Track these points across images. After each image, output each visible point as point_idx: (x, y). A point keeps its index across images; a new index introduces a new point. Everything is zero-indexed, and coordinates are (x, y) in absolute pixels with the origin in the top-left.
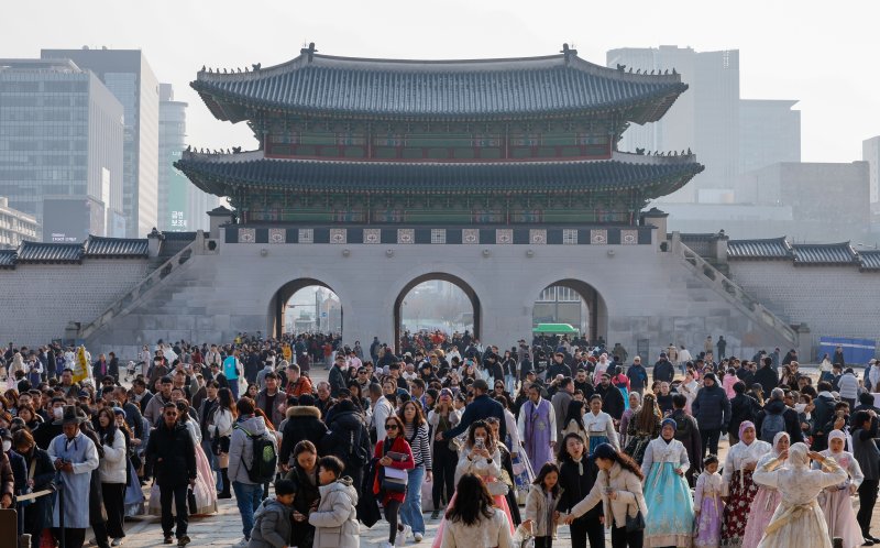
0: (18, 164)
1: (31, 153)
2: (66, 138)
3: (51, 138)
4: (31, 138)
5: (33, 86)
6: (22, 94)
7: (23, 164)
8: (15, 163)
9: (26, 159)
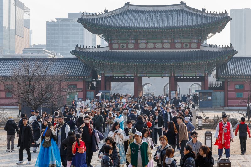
0: (65, 46)
1: (68, 43)
2: (78, 39)
3: (74, 39)
4: (68, 40)
5: (69, 25)
6: (66, 28)
7: (66, 46)
8: (64, 46)
9: (67, 45)
